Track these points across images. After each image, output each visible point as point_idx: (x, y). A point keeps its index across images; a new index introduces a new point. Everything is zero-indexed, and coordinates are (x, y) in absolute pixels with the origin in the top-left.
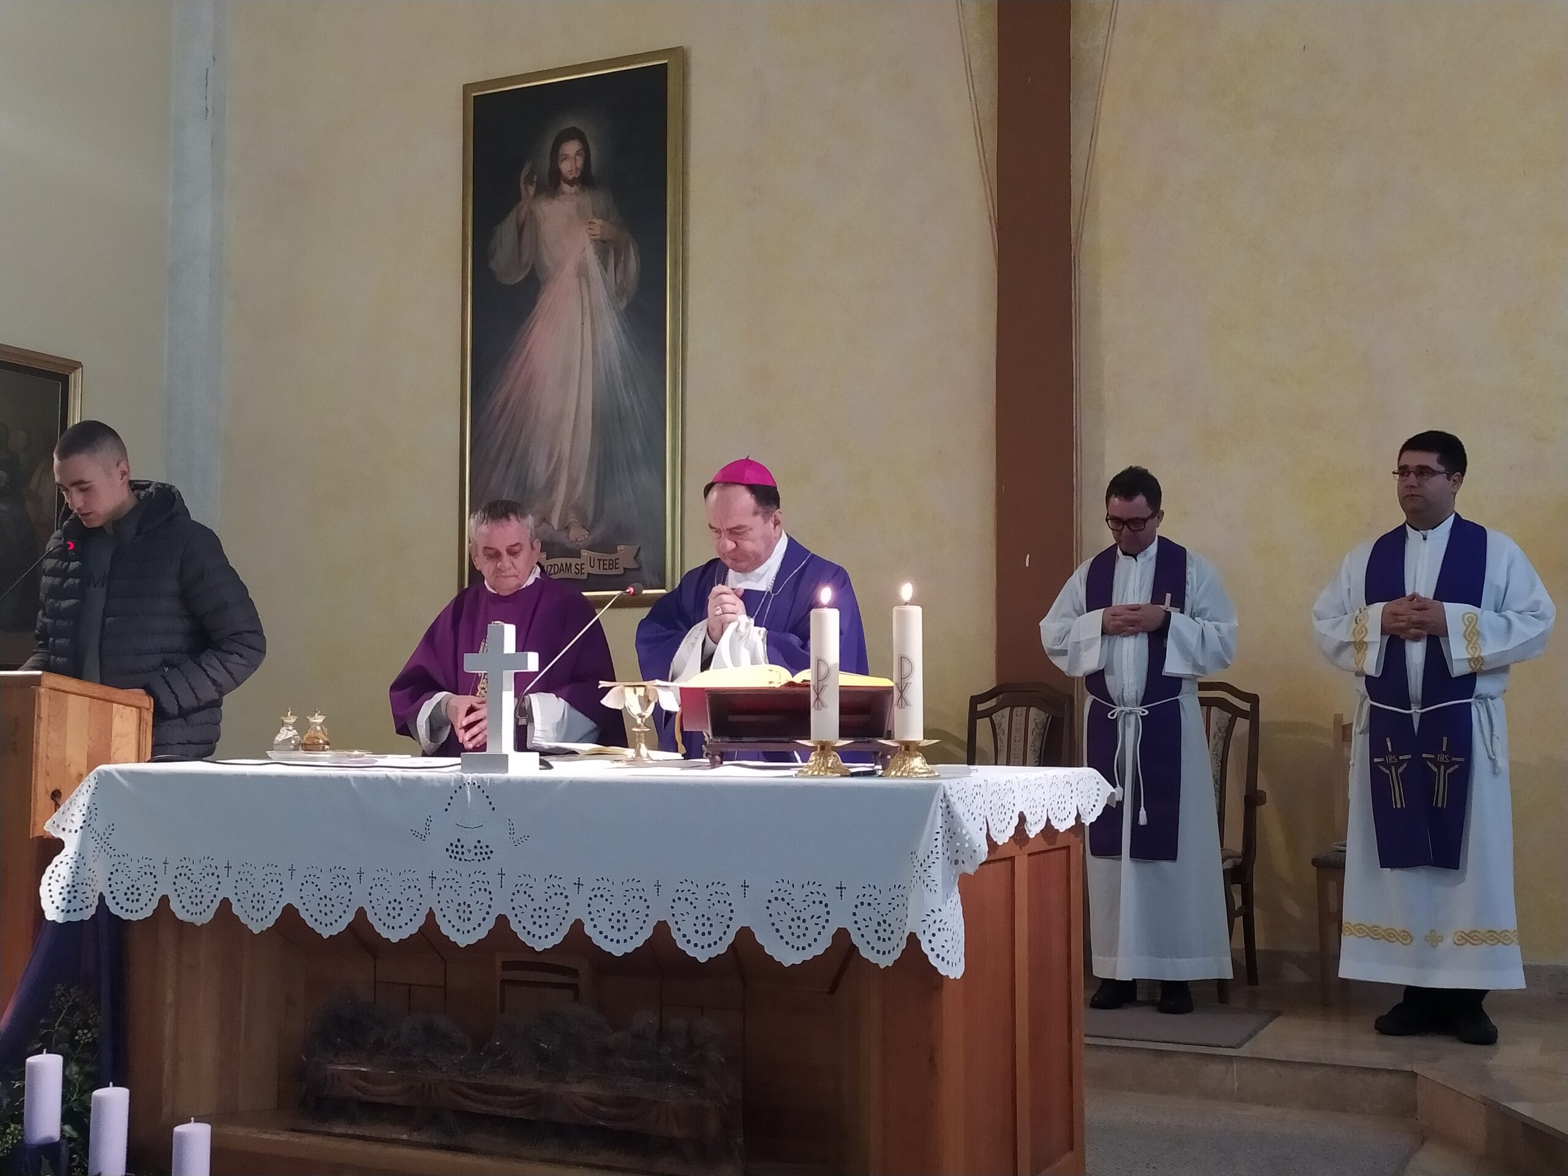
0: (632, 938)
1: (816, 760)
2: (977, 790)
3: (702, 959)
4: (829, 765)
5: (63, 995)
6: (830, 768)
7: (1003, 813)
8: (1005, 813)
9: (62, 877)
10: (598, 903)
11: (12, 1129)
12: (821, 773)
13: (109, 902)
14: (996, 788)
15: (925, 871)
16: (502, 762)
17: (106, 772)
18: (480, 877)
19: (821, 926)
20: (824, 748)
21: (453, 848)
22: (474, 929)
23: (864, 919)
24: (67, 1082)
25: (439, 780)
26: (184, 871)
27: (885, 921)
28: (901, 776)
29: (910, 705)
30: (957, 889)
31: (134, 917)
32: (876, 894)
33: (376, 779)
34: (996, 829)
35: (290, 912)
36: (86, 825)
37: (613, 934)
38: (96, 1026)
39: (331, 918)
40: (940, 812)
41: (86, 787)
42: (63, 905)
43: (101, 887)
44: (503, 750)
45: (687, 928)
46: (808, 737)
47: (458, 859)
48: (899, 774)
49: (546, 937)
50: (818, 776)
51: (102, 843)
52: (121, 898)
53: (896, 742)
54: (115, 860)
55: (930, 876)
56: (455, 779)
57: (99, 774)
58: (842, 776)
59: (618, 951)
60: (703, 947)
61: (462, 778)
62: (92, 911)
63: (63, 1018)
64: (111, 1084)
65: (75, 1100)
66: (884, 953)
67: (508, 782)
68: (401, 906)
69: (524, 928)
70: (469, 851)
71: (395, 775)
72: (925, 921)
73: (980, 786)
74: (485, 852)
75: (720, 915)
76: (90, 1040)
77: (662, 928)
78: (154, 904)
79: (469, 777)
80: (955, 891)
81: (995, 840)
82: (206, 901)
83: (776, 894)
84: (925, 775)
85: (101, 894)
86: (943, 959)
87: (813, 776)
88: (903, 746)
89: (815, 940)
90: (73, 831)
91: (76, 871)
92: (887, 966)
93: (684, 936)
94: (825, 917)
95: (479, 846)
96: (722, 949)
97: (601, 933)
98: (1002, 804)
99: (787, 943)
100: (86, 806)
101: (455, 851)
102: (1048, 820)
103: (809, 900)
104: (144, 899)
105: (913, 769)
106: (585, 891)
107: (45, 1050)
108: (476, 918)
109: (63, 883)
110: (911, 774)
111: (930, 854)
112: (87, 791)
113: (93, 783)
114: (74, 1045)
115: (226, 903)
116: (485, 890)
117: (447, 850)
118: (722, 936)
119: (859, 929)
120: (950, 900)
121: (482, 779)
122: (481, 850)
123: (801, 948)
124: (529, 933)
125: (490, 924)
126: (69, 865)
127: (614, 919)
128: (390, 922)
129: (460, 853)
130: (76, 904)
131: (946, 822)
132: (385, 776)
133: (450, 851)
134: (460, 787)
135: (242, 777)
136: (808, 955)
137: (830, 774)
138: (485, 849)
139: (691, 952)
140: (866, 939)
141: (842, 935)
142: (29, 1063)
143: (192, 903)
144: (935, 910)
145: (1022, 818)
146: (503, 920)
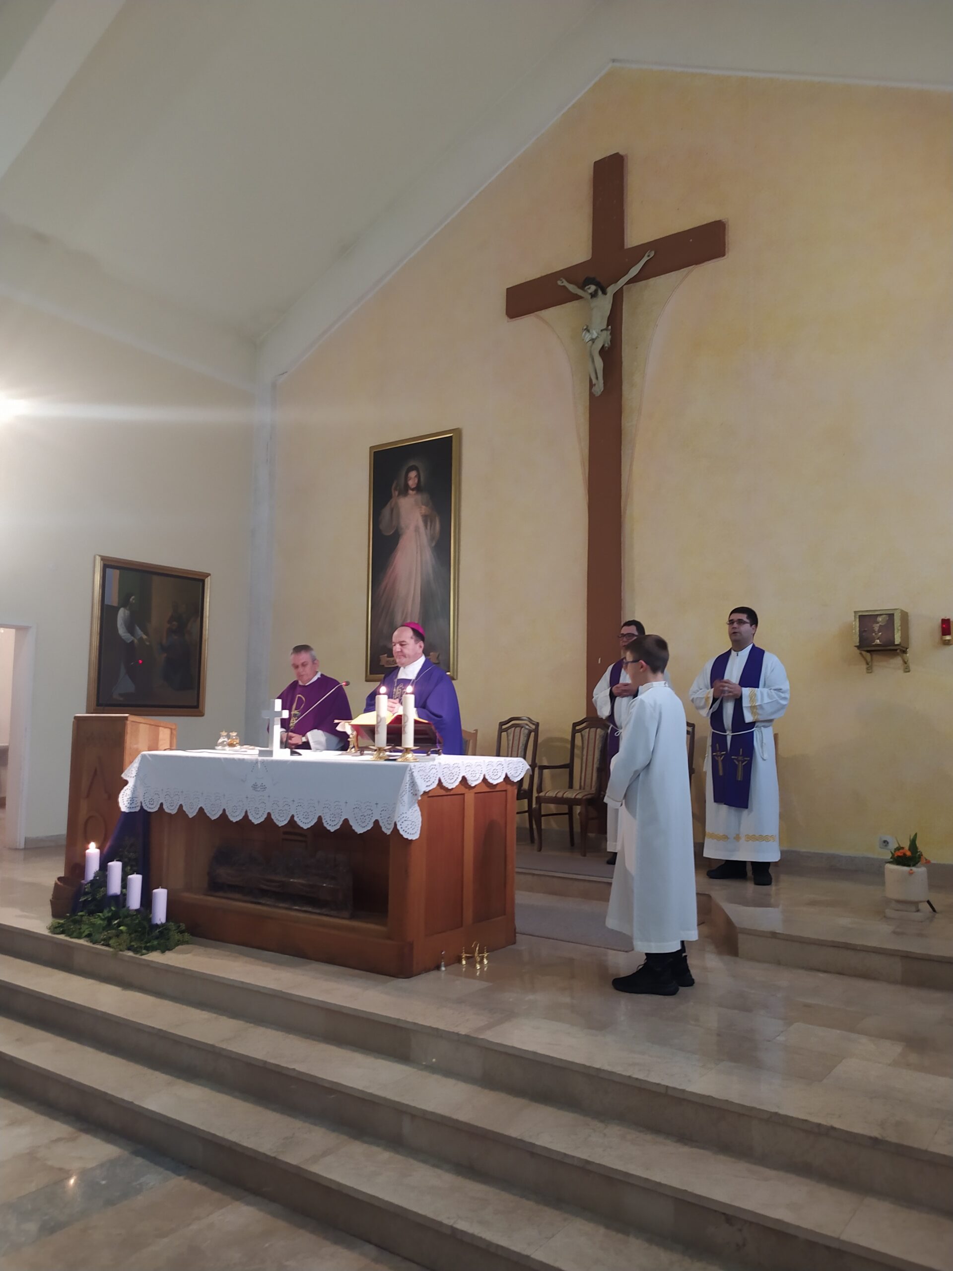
0: (310, 822)
1: (373, 753)
2: (433, 766)
3: (332, 831)
4: (381, 755)
5: (127, 840)
6: (381, 757)
7: (452, 776)
9: (127, 794)
10: (299, 808)
11: (104, 889)
12: (376, 758)
13: (144, 805)
14: (447, 765)
15: (403, 797)
16: (273, 753)
18: (262, 797)
19: (370, 818)
20: (380, 750)
22: (260, 817)
23: (383, 816)
24: (122, 872)
25: (250, 758)
26: (168, 793)
27: (388, 818)
28: (403, 761)
30: (415, 804)
31: (152, 811)
32: (388, 806)
33: (230, 759)
34: (446, 781)
35: (201, 810)
36: (137, 775)
37: (304, 821)
39: (214, 812)
40: (409, 776)
41: (137, 760)
42: (128, 805)
43: (141, 799)
44: (275, 748)
45: (328, 819)
46: (372, 744)
47: (255, 790)
49: (283, 821)
51: (142, 782)
52: (148, 803)
54: (147, 789)
56: (256, 758)
57: (144, 755)
59: (305, 827)
60: (332, 826)
61: (258, 759)
62: (139, 808)
64: (136, 873)
66: (388, 829)
67: (275, 760)
68: (236, 808)
69: (276, 817)
70: (259, 787)
71: (236, 757)
72: (400, 817)
73: (436, 764)
74: (264, 788)
75: (337, 813)
77: (319, 818)
78: (158, 806)
79: (260, 758)
81: (445, 785)
82: (175, 805)
83: (356, 806)
84: (414, 761)
85: (141, 801)
86: (405, 831)
87: (372, 759)
88: (404, 749)
89: (368, 824)
90: (132, 777)
91: (132, 792)
92: (389, 834)
93: (327, 821)
94: (372, 815)
95: (262, 786)
96: (338, 827)
97: (300, 820)
98: (451, 772)
99: (359, 825)
100: (137, 768)
101: (255, 787)
102: (485, 779)
103: (367, 809)
104: (155, 804)
105: (404, 757)
106: (296, 803)
107: (116, 860)
108: (261, 813)
109: (129, 797)
110: (406, 760)
111: (405, 790)
112: (138, 762)
113: (141, 758)
115: (181, 806)
116: (264, 802)
117: (252, 787)
118: (339, 822)
119: (381, 819)
120: (412, 809)
121: (264, 759)
123: (364, 827)
124: (277, 819)
125: (265, 816)
126: (130, 790)
127: (304, 814)
128: (233, 814)
130: (133, 805)
131: (411, 779)
132: (233, 757)
134: (257, 762)
136: (365, 830)
139: (329, 828)
140: (383, 823)
141: (376, 822)
142: (109, 864)
143: (170, 805)
144: (407, 813)
145: (464, 778)
146: (269, 814)
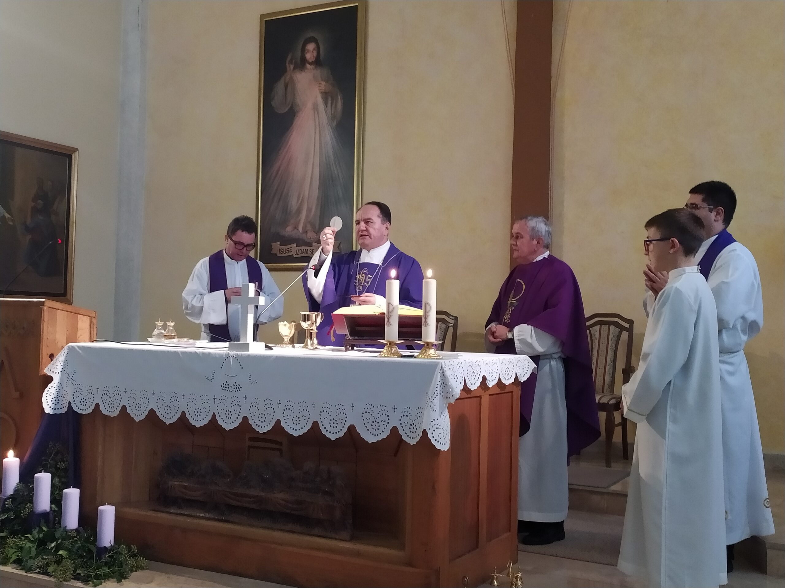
0: (302, 428)
1: (387, 349)
2: (460, 365)
3: (333, 439)
4: (393, 352)
5: (52, 447)
6: (393, 353)
7: (474, 376)
8: (475, 376)
9: (52, 393)
10: (287, 412)
11: (28, 506)
12: (388, 356)
13: (73, 406)
14: (470, 364)
15: (431, 401)
16: (246, 347)
17: (72, 347)
18: (236, 399)
19: (385, 425)
20: (391, 344)
21: (224, 385)
22: (233, 422)
23: (405, 423)
24: (53, 486)
25: (218, 354)
26: (106, 392)
27: (413, 424)
28: (424, 358)
29: (430, 325)
30: (447, 410)
31: (84, 413)
32: (410, 411)
33: (190, 353)
34: (470, 383)
35: (152, 412)
36: (63, 370)
37: (294, 426)
38: (67, 461)
39: (170, 415)
40: (439, 375)
41: (63, 353)
42: (53, 406)
43: (69, 398)
44: (248, 341)
45: (327, 425)
46: (384, 339)
47: (226, 390)
48: (423, 357)
49: (264, 427)
50: (387, 357)
51: (70, 378)
52: (78, 404)
53: (422, 342)
54: (76, 386)
55: (433, 404)
56: (225, 355)
57: (69, 347)
58: (398, 357)
59: (296, 434)
60: (333, 433)
61: (229, 353)
62: (66, 409)
63: (53, 457)
64: (72, 487)
65: (58, 494)
66: (413, 438)
67: (249, 355)
68: (201, 411)
69: (255, 422)
70: (231, 387)
71: (199, 352)
72: (430, 424)
73: (461, 363)
74: (238, 388)
75: (341, 419)
76: (64, 467)
77: (315, 424)
78: (93, 407)
79: (232, 353)
80: (446, 411)
81: (469, 388)
82: (116, 406)
83: (366, 410)
84: (435, 358)
85: (69, 401)
86: (438, 441)
87: (385, 357)
88: (426, 344)
89: (383, 431)
90: (57, 373)
91: (59, 390)
92: (414, 444)
93: (325, 428)
94: (387, 421)
95: (235, 385)
96: (341, 434)
97: (288, 425)
98: (474, 372)
99: (371, 433)
100: (63, 362)
101: (225, 387)
102: (500, 379)
103: (381, 414)
104: (88, 404)
105: (429, 354)
106: (282, 407)
107: (43, 471)
108: (234, 417)
109: (53, 396)
110: (428, 357)
111: (434, 394)
112: (64, 355)
113: (66, 351)
114: (57, 469)
115: (124, 407)
116: (238, 405)
117: (222, 386)
118: (342, 428)
119: (402, 427)
120: (443, 415)
121: (238, 354)
122: (237, 387)
123: (376, 435)
124: (257, 425)
125: (240, 420)
126: (55, 388)
127: (294, 420)
128: (196, 418)
129: (227, 388)
130: (59, 406)
131: (442, 379)
132: (194, 352)
133: (223, 386)
134: (228, 358)
135: (131, 351)
136: (379, 438)
137: (392, 356)
138: (238, 386)
139: (328, 435)
140: (405, 432)
141: (394, 430)
142: (36, 477)
143: (109, 407)
144: (435, 419)
145: (484, 378)
146: (245, 418)
